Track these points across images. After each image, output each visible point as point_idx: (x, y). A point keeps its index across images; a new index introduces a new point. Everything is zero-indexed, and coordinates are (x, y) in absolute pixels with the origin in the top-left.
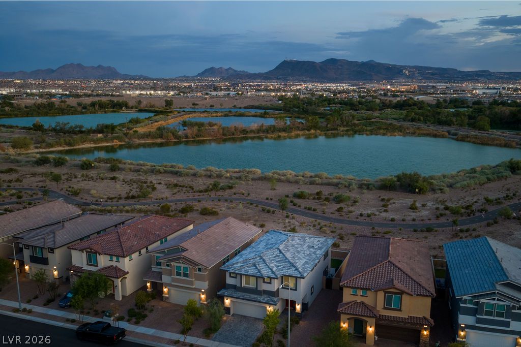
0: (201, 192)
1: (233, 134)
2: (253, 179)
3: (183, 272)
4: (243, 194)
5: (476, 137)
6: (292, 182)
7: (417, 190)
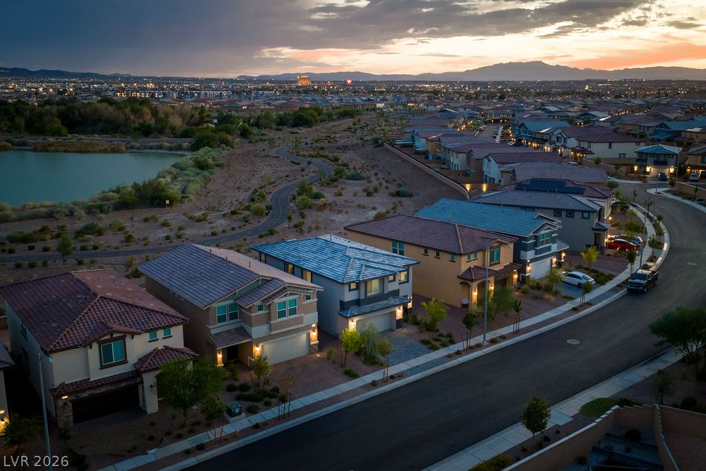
3: (288, 309)
7: (167, 202)
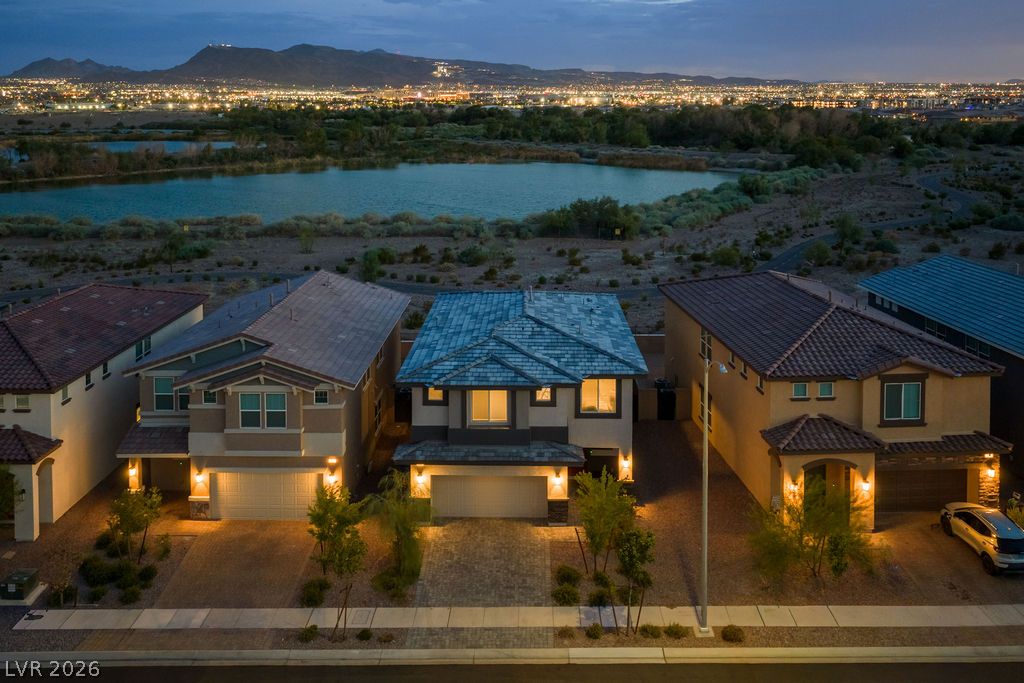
0: (127, 266)
1: (144, 167)
2: (249, 235)
3: (265, 411)
4: (241, 264)
5: (632, 157)
6: (345, 235)
7: (618, 232)
